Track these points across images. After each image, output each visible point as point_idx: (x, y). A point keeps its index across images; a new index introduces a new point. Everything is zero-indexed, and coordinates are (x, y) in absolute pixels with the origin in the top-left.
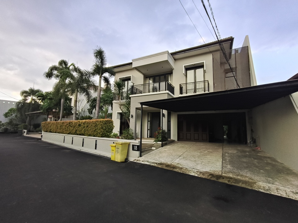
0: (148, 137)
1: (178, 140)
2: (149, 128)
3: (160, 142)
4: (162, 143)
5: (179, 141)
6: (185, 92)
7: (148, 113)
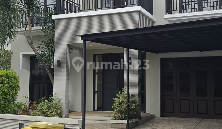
0: (94, 109)
1: (162, 115)
2: (96, 90)
3: (123, 119)
4: (128, 122)
5: (165, 118)
6: (178, 9)
7: (95, 55)
